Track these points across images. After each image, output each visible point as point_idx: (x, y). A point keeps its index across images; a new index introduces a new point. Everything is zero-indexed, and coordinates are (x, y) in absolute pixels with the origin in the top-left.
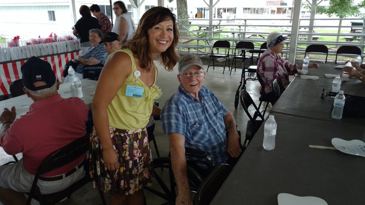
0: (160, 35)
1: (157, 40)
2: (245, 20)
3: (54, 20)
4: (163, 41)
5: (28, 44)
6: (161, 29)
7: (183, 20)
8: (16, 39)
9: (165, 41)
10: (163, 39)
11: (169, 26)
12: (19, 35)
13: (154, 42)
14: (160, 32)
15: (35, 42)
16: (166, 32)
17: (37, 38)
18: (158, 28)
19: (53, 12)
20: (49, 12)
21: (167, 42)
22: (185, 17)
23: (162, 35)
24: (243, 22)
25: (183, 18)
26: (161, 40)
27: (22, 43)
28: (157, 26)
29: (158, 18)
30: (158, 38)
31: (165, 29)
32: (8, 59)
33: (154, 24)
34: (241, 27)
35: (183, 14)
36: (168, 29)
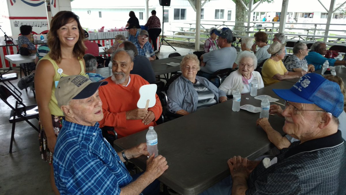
0: (67, 34)
1: (66, 38)
2: (316, 25)
3: (142, 19)
4: (71, 38)
5: (109, 31)
6: (67, 29)
7: (239, 22)
8: (103, 28)
9: (72, 38)
10: (70, 37)
11: (73, 26)
12: (104, 26)
13: (63, 40)
14: (67, 31)
15: (113, 30)
16: (71, 31)
17: (114, 28)
18: (64, 29)
19: (142, 13)
20: (140, 13)
21: (74, 38)
22: (241, 20)
23: (69, 34)
24: (313, 27)
25: (240, 21)
26: (68, 38)
27: (105, 30)
28: (64, 27)
29: (63, 21)
30: (66, 36)
31: (70, 28)
32: (96, 39)
33: (60, 26)
34: (309, 31)
35: (240, 17)
36: (73, 28)
